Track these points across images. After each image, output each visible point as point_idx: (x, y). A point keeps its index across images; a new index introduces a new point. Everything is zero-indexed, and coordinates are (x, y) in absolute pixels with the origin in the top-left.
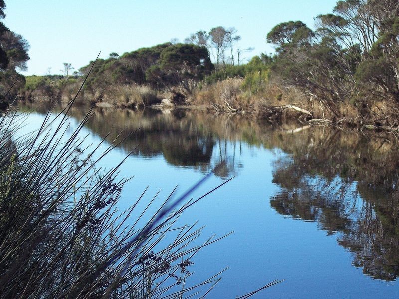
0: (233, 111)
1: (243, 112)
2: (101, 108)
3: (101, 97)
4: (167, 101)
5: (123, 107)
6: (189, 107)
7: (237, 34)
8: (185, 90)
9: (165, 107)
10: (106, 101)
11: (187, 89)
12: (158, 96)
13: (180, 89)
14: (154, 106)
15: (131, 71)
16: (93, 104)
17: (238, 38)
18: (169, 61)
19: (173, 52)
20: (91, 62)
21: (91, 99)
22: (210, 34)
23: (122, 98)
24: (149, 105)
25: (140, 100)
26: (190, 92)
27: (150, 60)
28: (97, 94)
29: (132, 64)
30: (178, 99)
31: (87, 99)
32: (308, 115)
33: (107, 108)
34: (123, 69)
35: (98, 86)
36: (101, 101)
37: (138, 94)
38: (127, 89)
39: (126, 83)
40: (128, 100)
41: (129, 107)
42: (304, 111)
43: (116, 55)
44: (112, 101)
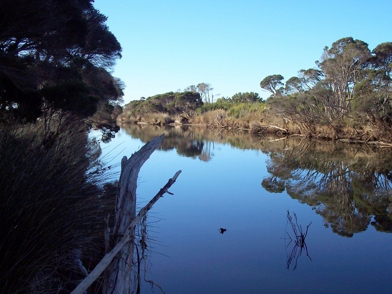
0: (222, 128)
1: (230, 128)
2: (140, 125)
3: (140, 119)
4: (178, 121)
5: (154, 125)
6: (191, 125)
7: (211, 87)
8: (188, 115)
9: (177, 125)
10: (143, 121)
11: (189, 115)
12: (172, 119)
13: (185, 115)
14: (171, 124)
15: (157, 106)
16: (136, 123)
17: (212, 89)
18: (180, 100)
19: (182, 96)
20: (131, 102)
21: (134, 120)
22: (197, 86)
23: (153, 120)
24: (168, 123)
25: (163, 121)
26: (191, 117)
27: (166, 100)
28: (138, 118)
29: (157, 102)
30: (184, 120)
31: (132, 120)
32: (284, 131)
33: (143, 125)
34: (153, 104)
35: (139, 114)
36: (140, 121)
37: (162, 118)
38: (156, 115)
39: (155, 112)
40: (156, 121)
41: (157, 124)
42: (281, 129)
43: (144, 98)
44: (147, 121)
